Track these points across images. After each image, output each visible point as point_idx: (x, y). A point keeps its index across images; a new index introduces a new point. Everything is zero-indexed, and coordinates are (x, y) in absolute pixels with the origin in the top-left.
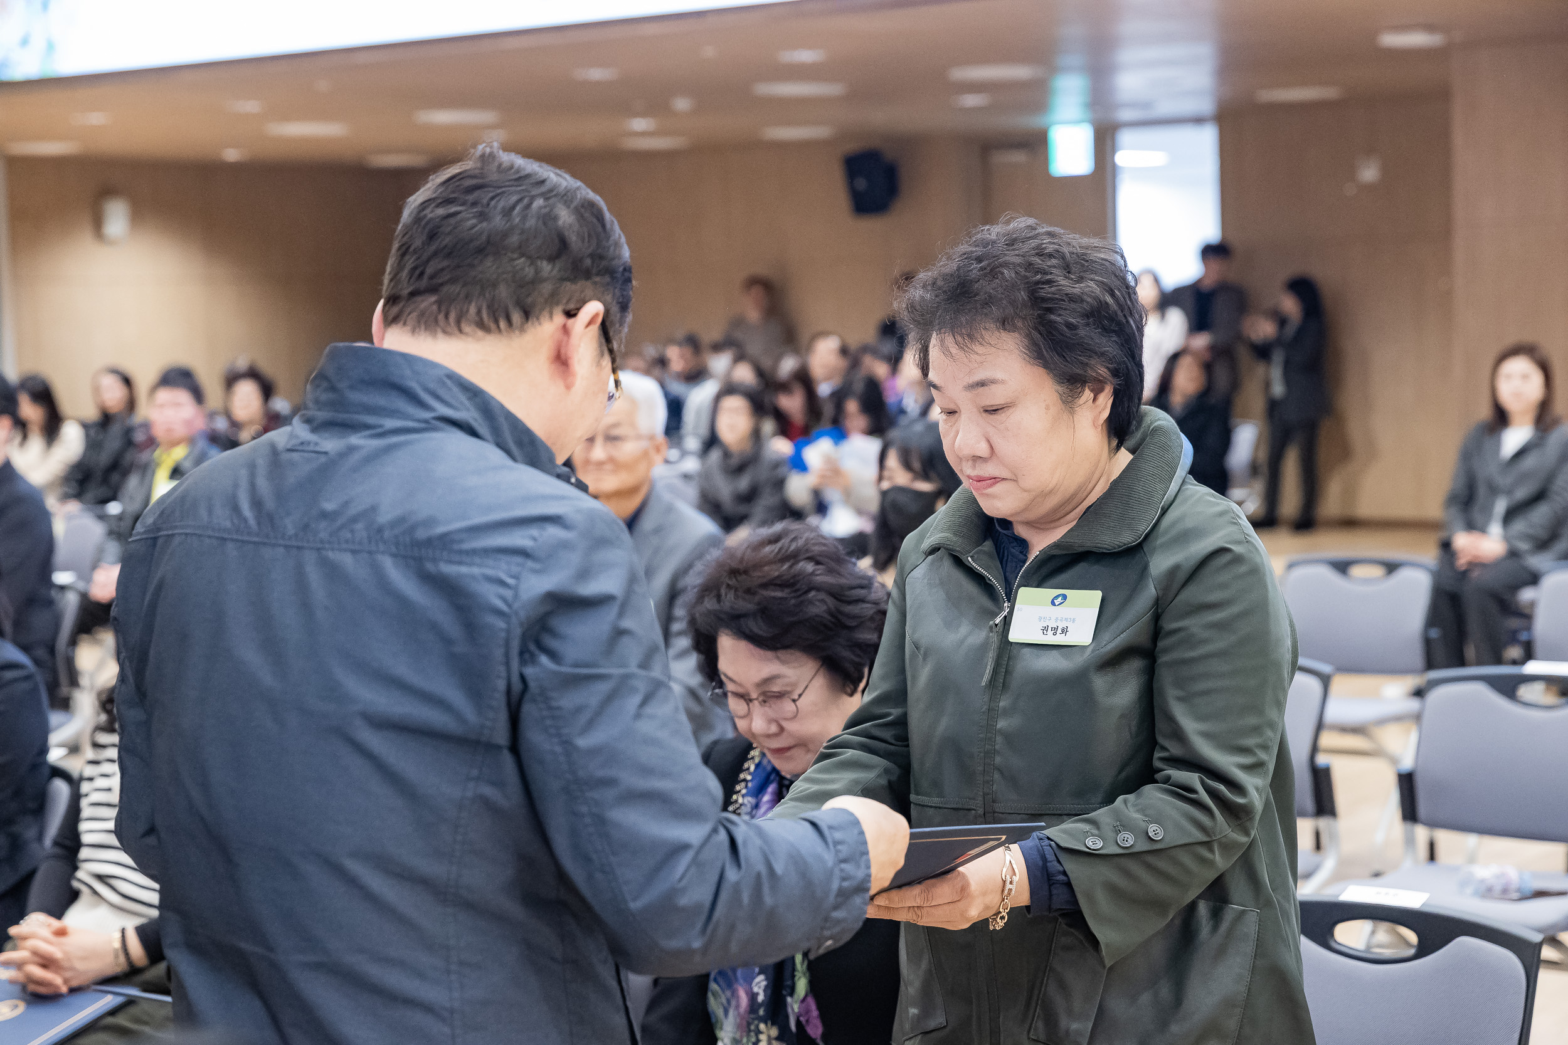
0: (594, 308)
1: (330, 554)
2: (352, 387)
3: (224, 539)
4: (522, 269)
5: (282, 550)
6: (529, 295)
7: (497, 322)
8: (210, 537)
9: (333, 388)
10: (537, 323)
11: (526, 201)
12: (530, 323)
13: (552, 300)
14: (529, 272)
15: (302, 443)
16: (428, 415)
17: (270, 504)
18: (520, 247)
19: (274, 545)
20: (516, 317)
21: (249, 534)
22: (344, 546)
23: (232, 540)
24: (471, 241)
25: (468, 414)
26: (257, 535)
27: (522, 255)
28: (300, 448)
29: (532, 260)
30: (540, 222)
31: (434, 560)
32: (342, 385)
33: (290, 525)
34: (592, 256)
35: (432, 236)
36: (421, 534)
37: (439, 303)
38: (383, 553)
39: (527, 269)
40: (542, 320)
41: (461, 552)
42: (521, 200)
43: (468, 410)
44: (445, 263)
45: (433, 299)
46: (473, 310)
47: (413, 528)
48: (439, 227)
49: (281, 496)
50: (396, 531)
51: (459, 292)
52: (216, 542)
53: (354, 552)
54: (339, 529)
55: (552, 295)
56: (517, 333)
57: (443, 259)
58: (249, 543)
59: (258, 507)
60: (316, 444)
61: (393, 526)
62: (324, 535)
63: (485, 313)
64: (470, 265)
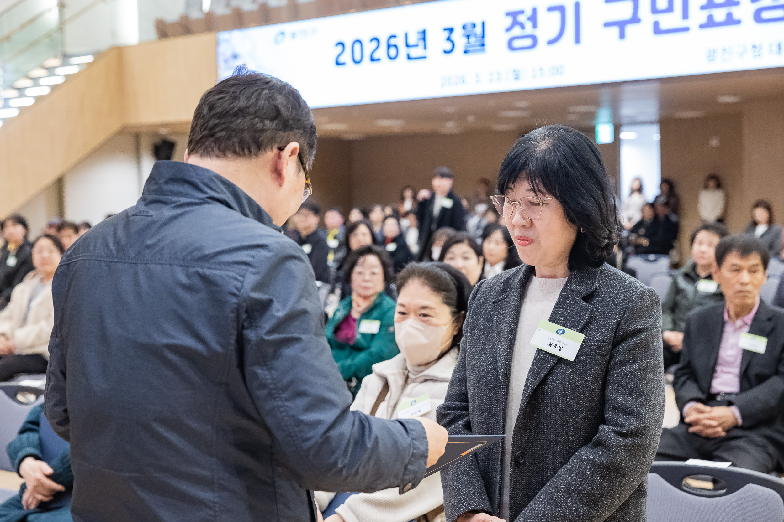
0: (294, 145)
1: (151, 267)
2: (166, 183)
3: (101, 261)
4: (257, 124)
5: (128, 265)
6: (260, 137)
7: (243, 151)
8: (94, 260)
9: (156, 184)
10: (264, 152)
11: (259, 91)
12: (260, 152)
13: (272, 140)
14: (260, 125)
15: (140, 212)
16: (204, 196)
17: (123, 242)
18: (255, 113)
19: (124, 263)
20: (254, 149)
21: (112, 257)
22: (158, 262)
23: (104, 261)
24: (231, 110)
25: (225, 196)
26: (116, 258)
27: (256, 117)
28: (139, 214)
29: (262, 120)
30: (266, 102)
31: (202, 268)
32: (161, 182)
33: (132, 253)
34: (293, 119)
35: (211, 109)
36: (196, 255)
37: (215, 141)
38: (176, 265)
39: (259, 124)
40: (267, 150)
41: (215, 263)
42: (257, 90)
43: (226, 194)
44: (217, 121)
45: (211, 139)
46: (231, 145)
47: (192, 252)
48: (215, 104)
49: (128, 236)
50: (184, 254)
51: (225, 136)
52: (96, 262)
53: (161, 264)
54: (156, 253)
55: (272, 138)
56: (254, 156)
57: (217, 119)
58: (112, 262)
59: (117, 244)
60: (147, 212)
61: (182, 251)
62: (148, 257)
63: (237, 146)
64: (230, 122)
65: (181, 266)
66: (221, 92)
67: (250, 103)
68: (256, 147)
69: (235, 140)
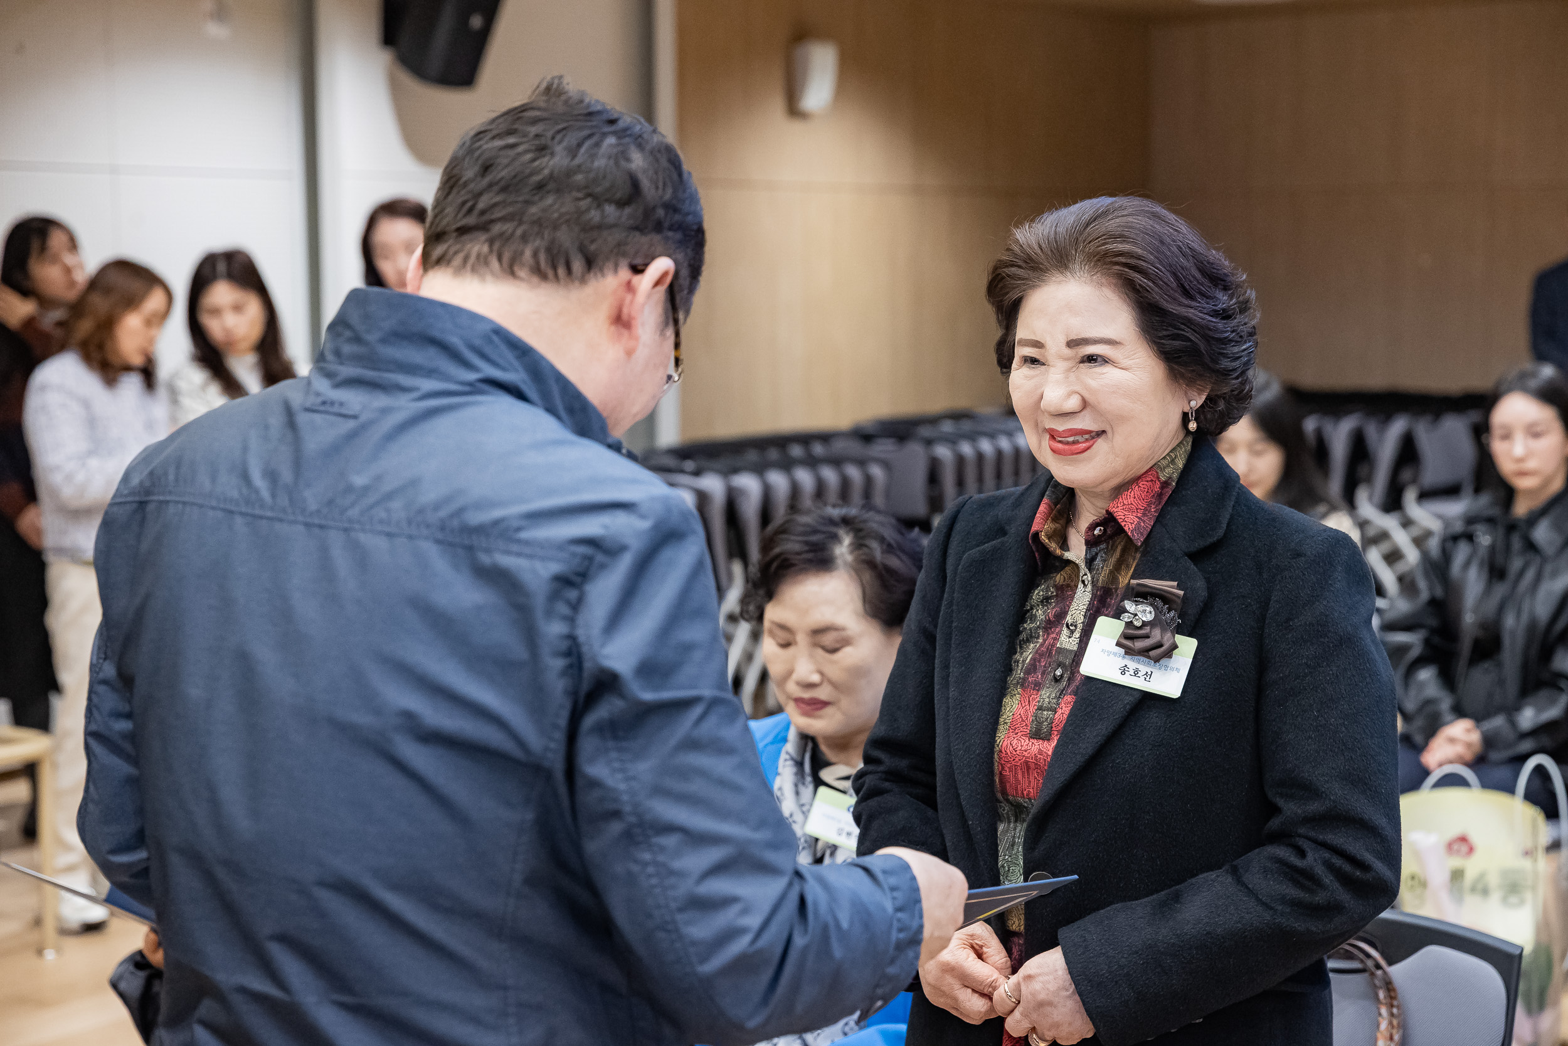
0: (664, 265)
1: (363, 538)
3: (231, 512)
4: (589, 211)
5: (301, 528)
6: (592, 241)
7: (555, 269)
8: (213, 508)
9: (358, 340)
10: (599, 275)
11: (595, 139)
12: (592, 275)
13: (617, 252)
14: (594, 215)
15: (323, 402)
16: (472, 376)
17: (286, 475)
18: (586, 187)
19: (293, 522)
20: (578, 265)
21: (261, 506)
22: (379, 528)
23: (242, 514)
24: (531, 174)
25: (516, 375)
26: (272, 509)
27: (589, 195)
28: (322, 408)
29: (599, 200)
30: (611, 163)
31: (488, 551)
32: (372, 338)
33: (312, 498)
34: (666, 206)
35: (486, 168)
36: (473, 518)
37: (490, 242)
38: (426, 538)
39: (592, 212)
40: (606, 271)
41: (519, 542)
42: (589, 137)
43: (516, 370)
44: (498, 199)
45: (483, 238)
46: (528, 253)
47: (461, 511)
48: (496, 158)
49: (298, 463)
50: (443, 513)
51: (514, 232)
52: (220, 514)
53: (389, 535)
54: (371, 507)
55: (619, 245)
56: (577, 283)
57: (498, 193)
58: (261, 517)
59: (272, 476)
60: (341, 404)
61: (437, 507)
62: (354, 513)
63: (542, 257)
64: (528, 203)
65: (438, 542)
66: (508, 133)
67: (577, 161)
68: (583, 261)
69: (537, 243)
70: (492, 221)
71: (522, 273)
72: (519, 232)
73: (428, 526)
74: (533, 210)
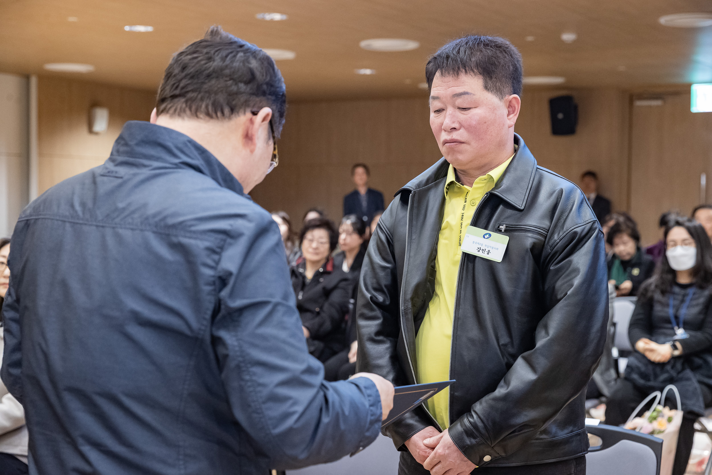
0: (266, 111)
1: (120, 231)
2: (137, 144)
3: (64, 222)
4: (231, 86)
5: (94, 228)
6: (234, 100)
7: (216, 113)
8: (57, 220)
9: (126, 144)
10: (237, 116)
11: (234, 53)
12: (233, 115)
13: (246, 104)
14: (234, 88)
15: (109, 172)
16: (177, 161)
17: (90, 204)
18: (230, 75)
19: (91, 225)
20: (227, 111)
21: (78, 218)
22: (128, 226)
23: (69, 222)
24: (205, 70)
25: (198, 162)
26: (82, 219)
27: (231, 79)
28: (108, 174)
29: (236, 82)
30: (241, 64)
31: (176, 236)
32: (132, 143)
33: (100, 214)
34: (267, 84)
35: (184, 68)
36: (171, 221)
37: (186, 102)
38: (149, 230)
40: (240, 114)
41: (191, 232)
42: (231, 52)
43: (198, 159)
44: (189, 82)
45: (183, 100)
46: (203, 106)
47: (165, 218)
48: (188, 64)
49: (95, 199)
50: (157, 219)
51: (197, 97)
52: (60, 223)
53: (132, 229)
54: (125, 217)
55: (246, 102)
56: (227, 119)
57: (189, 79)
58: (77, 223)
59: (83, 205)
60: (116, 172)
61: (154, 216)
62: (117, 220)
63: (210, 108)
64: (203, 83)
65: (154, 232)
66: (194, 52)
67: (226, 63)
68: (230, 109)
69: (208, 101)
70: (187, 92)
71: (201, 116)
72: (199, 96)
73: (150, 225)
74: (205, 86)
